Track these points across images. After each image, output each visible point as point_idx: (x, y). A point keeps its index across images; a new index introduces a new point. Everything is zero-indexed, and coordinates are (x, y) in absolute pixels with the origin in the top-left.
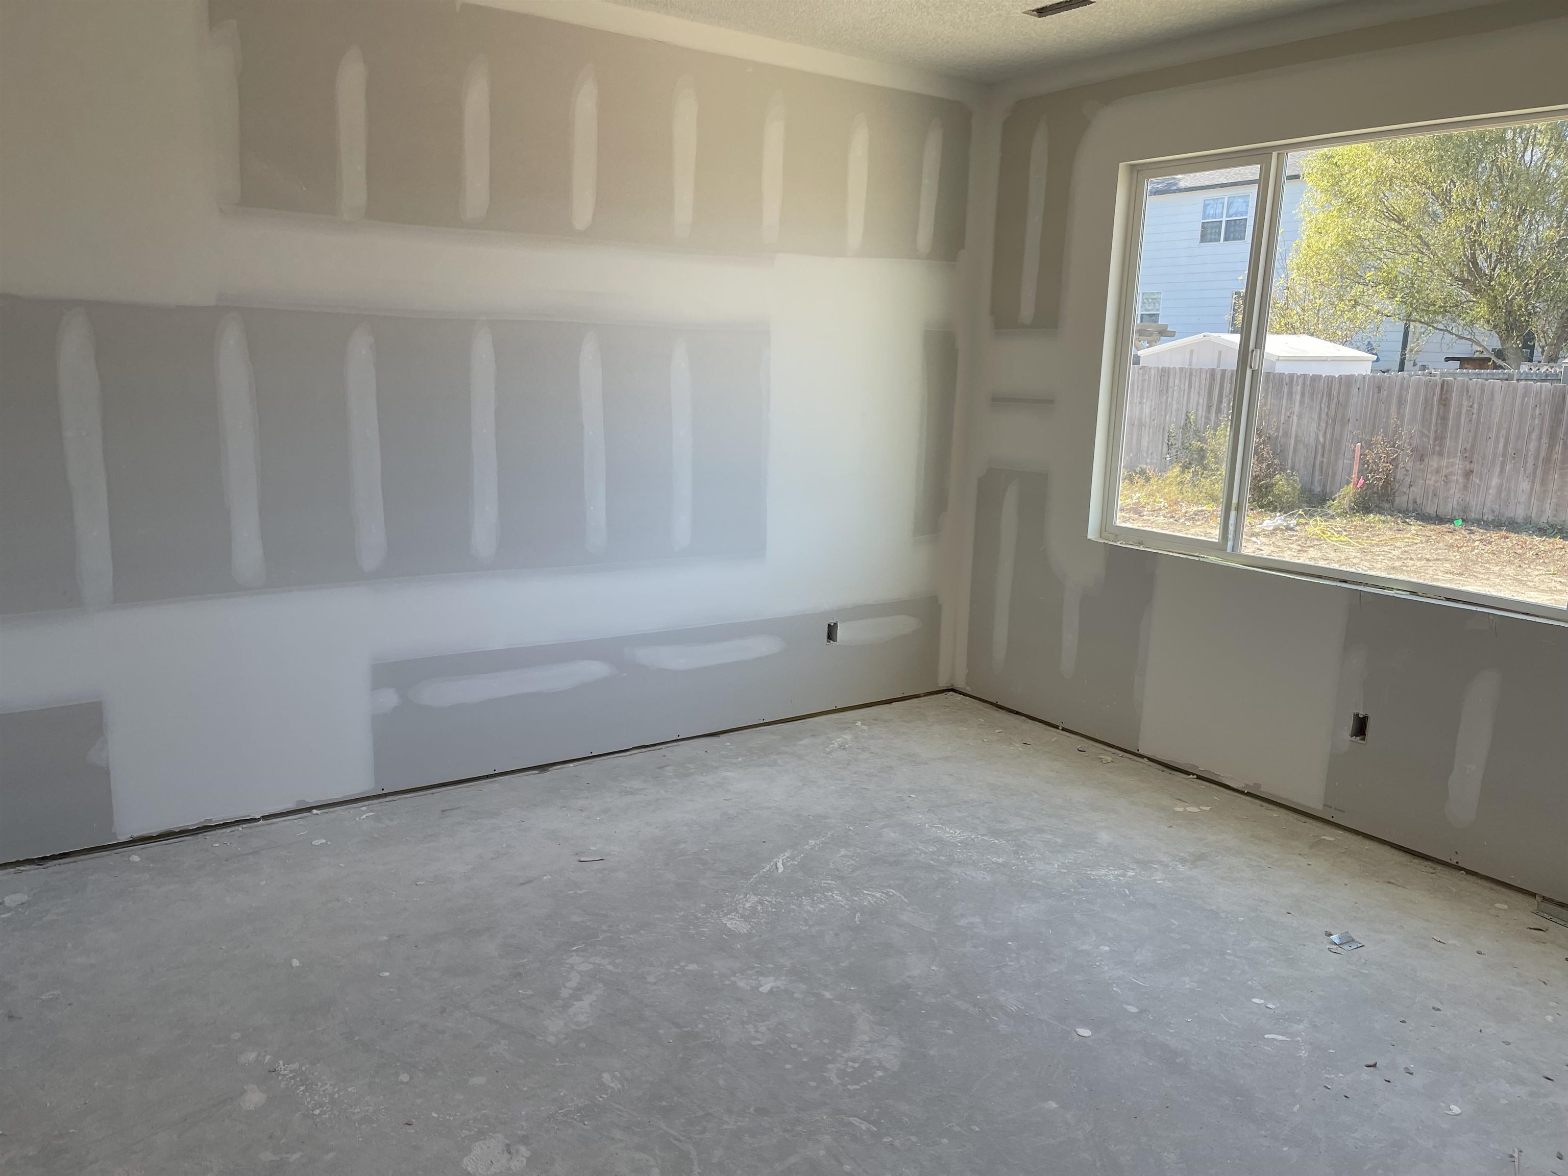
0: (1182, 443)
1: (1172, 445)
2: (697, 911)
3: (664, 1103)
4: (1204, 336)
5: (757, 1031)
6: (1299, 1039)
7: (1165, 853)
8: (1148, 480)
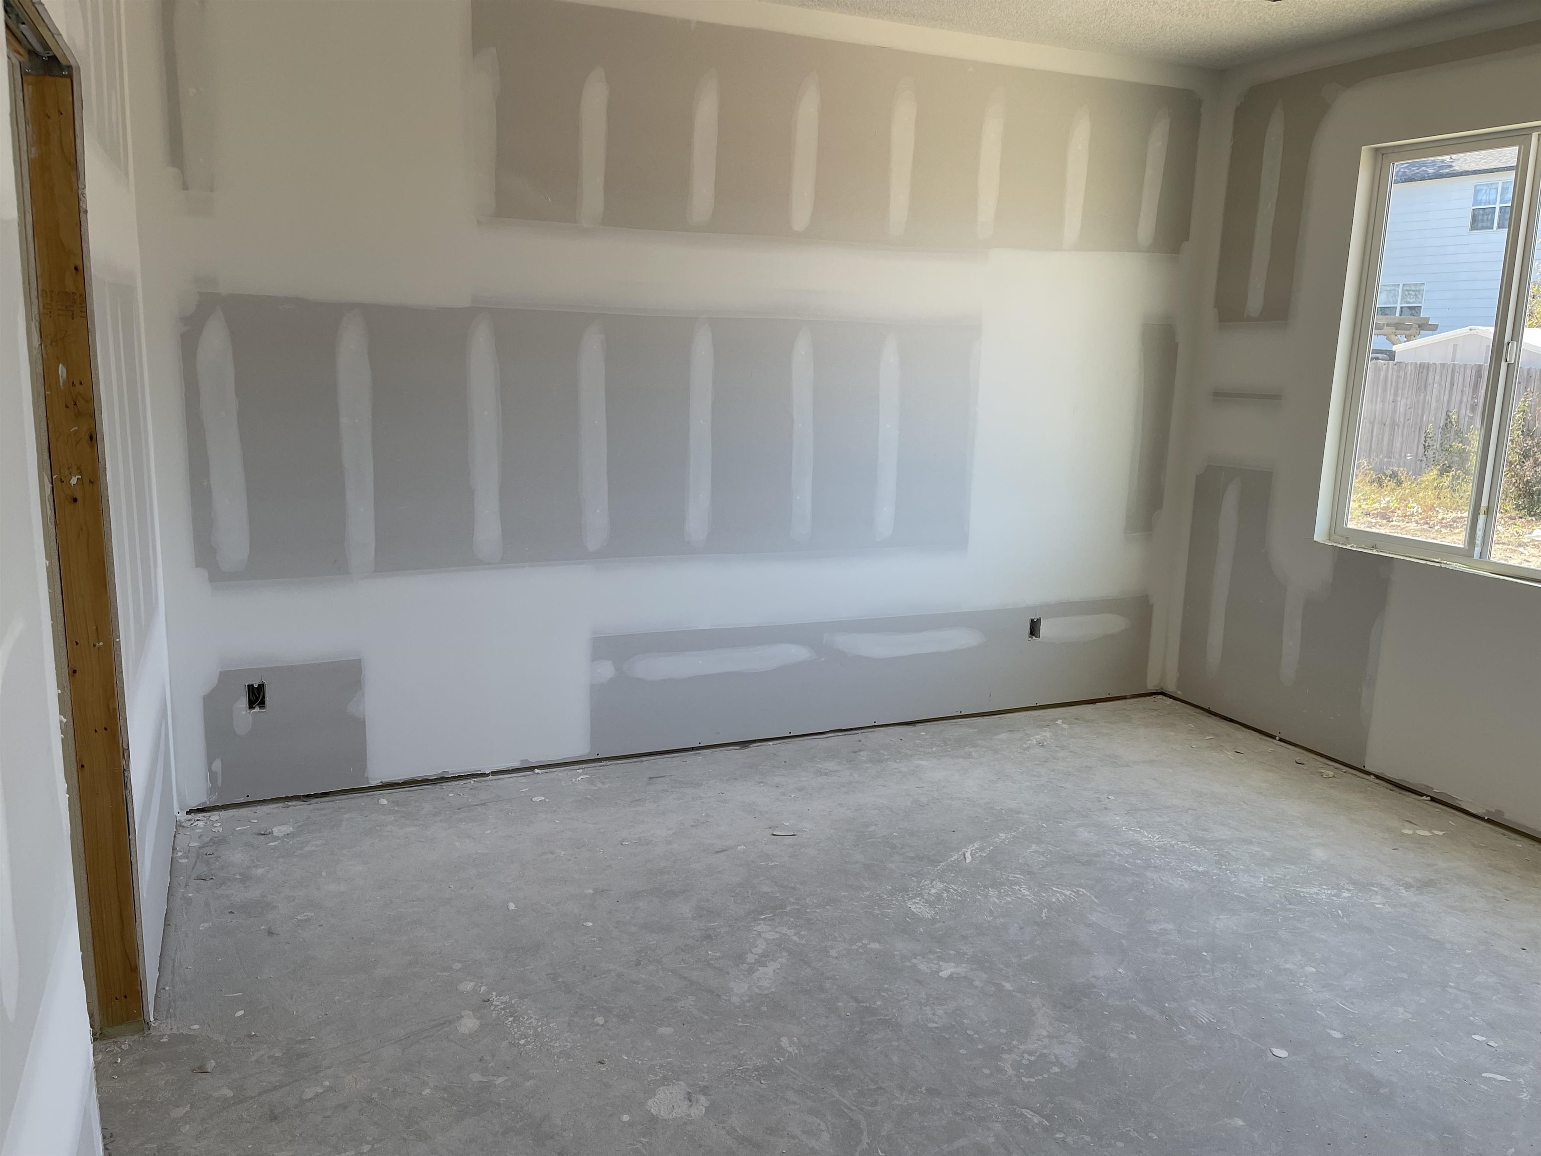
0: (1441, 445)
1: (1429, 446)
2: (883, 893)
3: (838, 1073)
4: (1470, 330)
5: (934, 1014)
6: (1522, 1080)
7: (1389, 876)
8: (1399, 483)
